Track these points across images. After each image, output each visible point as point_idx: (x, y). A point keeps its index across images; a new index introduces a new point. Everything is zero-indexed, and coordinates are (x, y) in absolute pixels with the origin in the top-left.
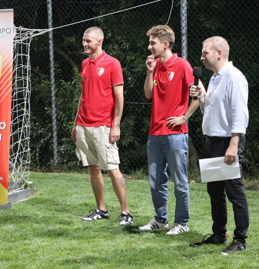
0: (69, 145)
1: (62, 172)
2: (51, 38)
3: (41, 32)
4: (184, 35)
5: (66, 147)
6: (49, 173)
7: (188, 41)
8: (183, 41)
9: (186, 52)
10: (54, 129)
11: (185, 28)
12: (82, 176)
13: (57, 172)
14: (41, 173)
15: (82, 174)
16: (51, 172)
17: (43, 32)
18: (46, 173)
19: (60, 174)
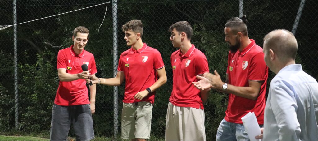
0: (32, 112)
1: (21, 136)
2: (15, 32)
3: (2, 27)
4: (115, 31)
5: (30, 114)
6: (10, 136)
7: (118, 36)
8: (114, 36)
9: (116, 45)
10: (16, 101)
11: (116, 26)
12: (36, 139)
13: (17, 135)
14: (5, 136)
15: (36, 137)
16: (12, 135)
17: (4, 28)
18: (9, 136)
19: (20, 137)
